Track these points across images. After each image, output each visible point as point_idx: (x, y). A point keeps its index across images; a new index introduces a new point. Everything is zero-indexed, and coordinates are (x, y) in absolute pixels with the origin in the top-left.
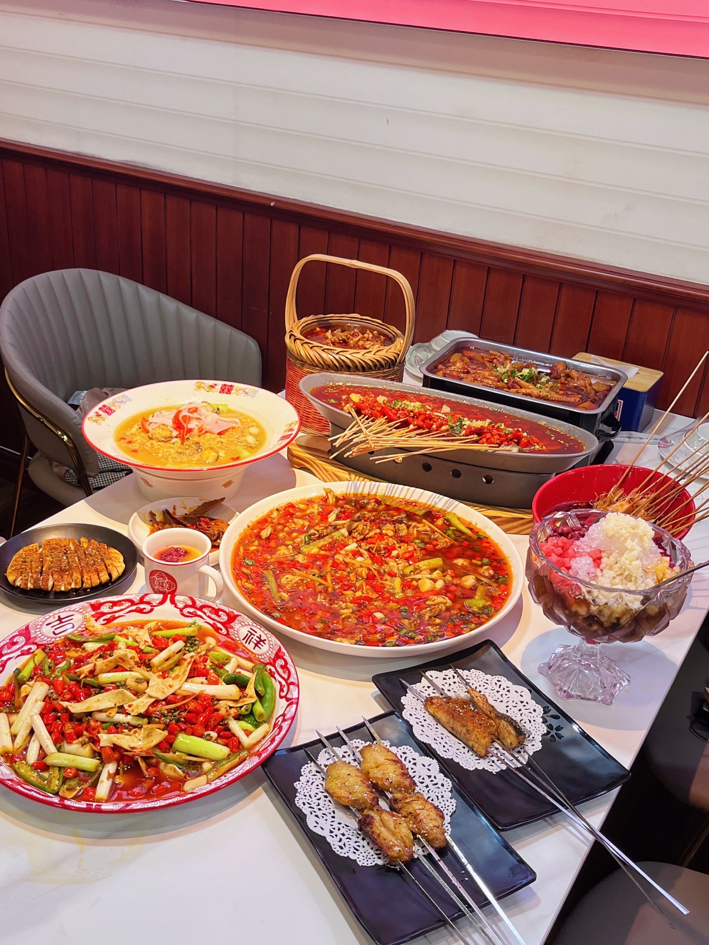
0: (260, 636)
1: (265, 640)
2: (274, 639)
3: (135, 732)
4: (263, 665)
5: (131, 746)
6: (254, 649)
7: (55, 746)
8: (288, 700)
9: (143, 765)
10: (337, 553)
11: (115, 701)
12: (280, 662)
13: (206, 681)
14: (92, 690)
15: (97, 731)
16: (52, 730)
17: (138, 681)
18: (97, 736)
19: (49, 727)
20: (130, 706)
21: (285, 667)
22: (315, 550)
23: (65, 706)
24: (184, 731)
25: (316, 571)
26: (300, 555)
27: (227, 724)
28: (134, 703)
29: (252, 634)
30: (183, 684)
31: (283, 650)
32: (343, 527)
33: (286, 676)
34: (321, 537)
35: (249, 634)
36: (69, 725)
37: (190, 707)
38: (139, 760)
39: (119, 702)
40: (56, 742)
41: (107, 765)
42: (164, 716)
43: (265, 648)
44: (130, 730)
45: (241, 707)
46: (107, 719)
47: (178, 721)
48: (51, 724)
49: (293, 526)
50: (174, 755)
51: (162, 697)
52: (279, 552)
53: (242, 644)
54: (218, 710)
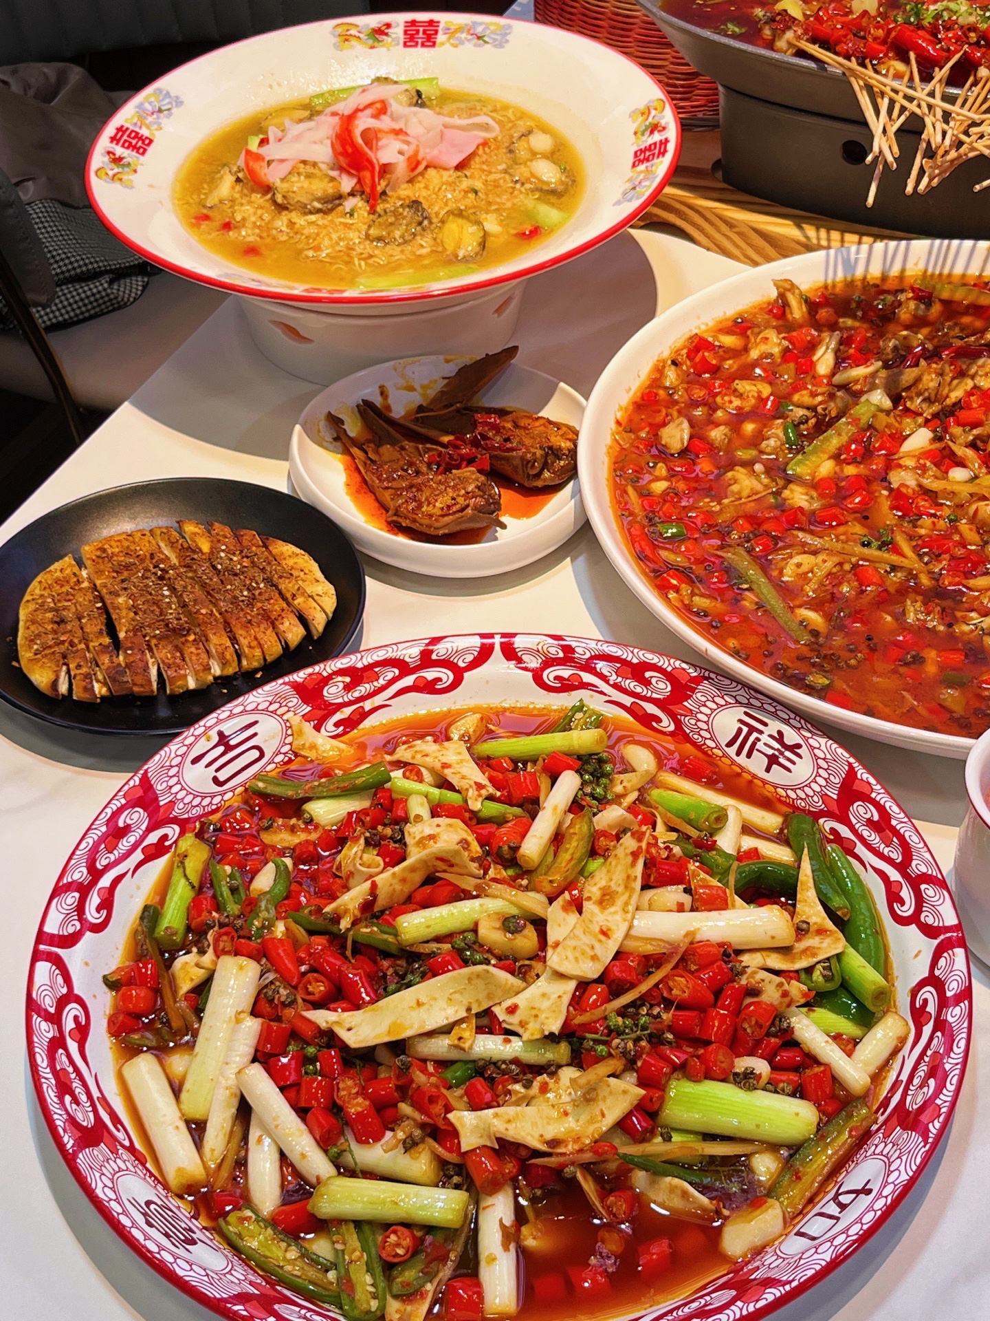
0: (780, 733)
1: (799, 746)
2: (823, 744)
3: (544, 1089)
4: (809, 819)
5: (548, 1137)
6: (768, 770)
7: (326, 1152)
8: (929, 931)
9: (589, 1186)
10: (891, 463)
11: (465, 1000)
12: (860, 811)
13: (687, 899)
14: (385, 963)
15: (441, 1103)
16: (303, 1104)
17: (509, 924)
18: (445, 1118)
19: (293, 1094)
20: (512, 1010)
21: (882, 825)
22: (826, 468)
23: (323, 1025)
24: (683, 1070)
25: (857, 529)
26: (792, 486)
27: (789, 1030)
28: (520, 1000)
29: (752, 729)
30: (633, 918)
31: (862, 774)
32: (873, 387)
33: (897, 856)
34: (823, 425)
35: (745, 730)
36: (350, 1083)
37: (675, 992)
38: (579, 1176)
39: (479, 1003)
40: (325, 1142)
41: (487, 1201)
42: (619, 1033)
43: (802, 769)
44: (528, 1085)
45: (809, 970)
46: (455, 1055)
47: (656, 1039)
48: (296, 1085)
49: (737, 402)
50: (667, 1147)
51: (592, 971)
52: (735, 488)
53: (725, 755)
54: (754, 992)
